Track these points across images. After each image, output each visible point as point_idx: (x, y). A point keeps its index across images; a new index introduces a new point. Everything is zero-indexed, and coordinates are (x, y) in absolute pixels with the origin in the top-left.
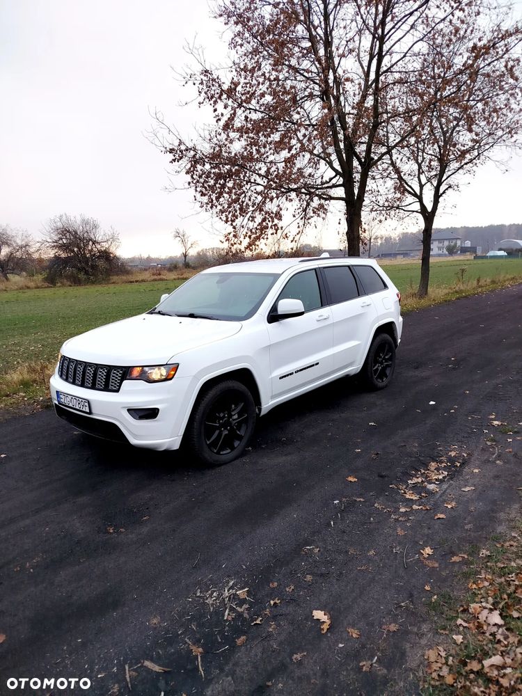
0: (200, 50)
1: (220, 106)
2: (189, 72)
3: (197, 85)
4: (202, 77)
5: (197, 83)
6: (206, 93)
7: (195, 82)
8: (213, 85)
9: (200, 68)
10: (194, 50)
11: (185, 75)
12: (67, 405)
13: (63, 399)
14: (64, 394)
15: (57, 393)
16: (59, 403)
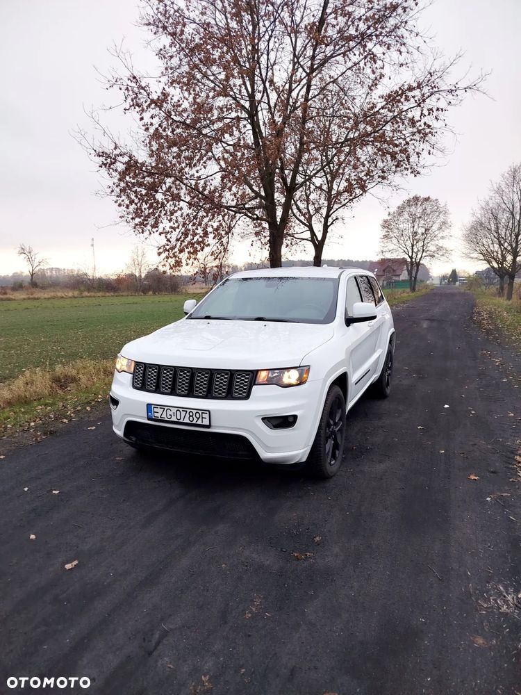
0: (127, 56)
1: (147, 116)
2: (116, 76)
3: (123, 90)
4: (129, 82)
5: (124, 87)
6: (132, 100)
7: (122, 86)
8: (140, 93)
9: (128, 74)
10: (121, 54)
11: (111, 78)
12: (166, 419)
13: (159, 413)
14: (162, 407)
15: (148, 407)
16: (148, 418)
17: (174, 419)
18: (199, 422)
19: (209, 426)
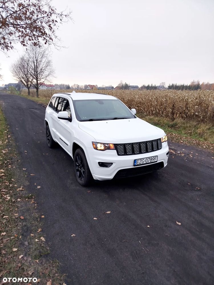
12: (142, 164)
13: (139, 162)
14: (141, 159)
15: (135, 161)
16: (134, 166)
17: (145, 163)
18: (154, 161)
19: (157, 162)
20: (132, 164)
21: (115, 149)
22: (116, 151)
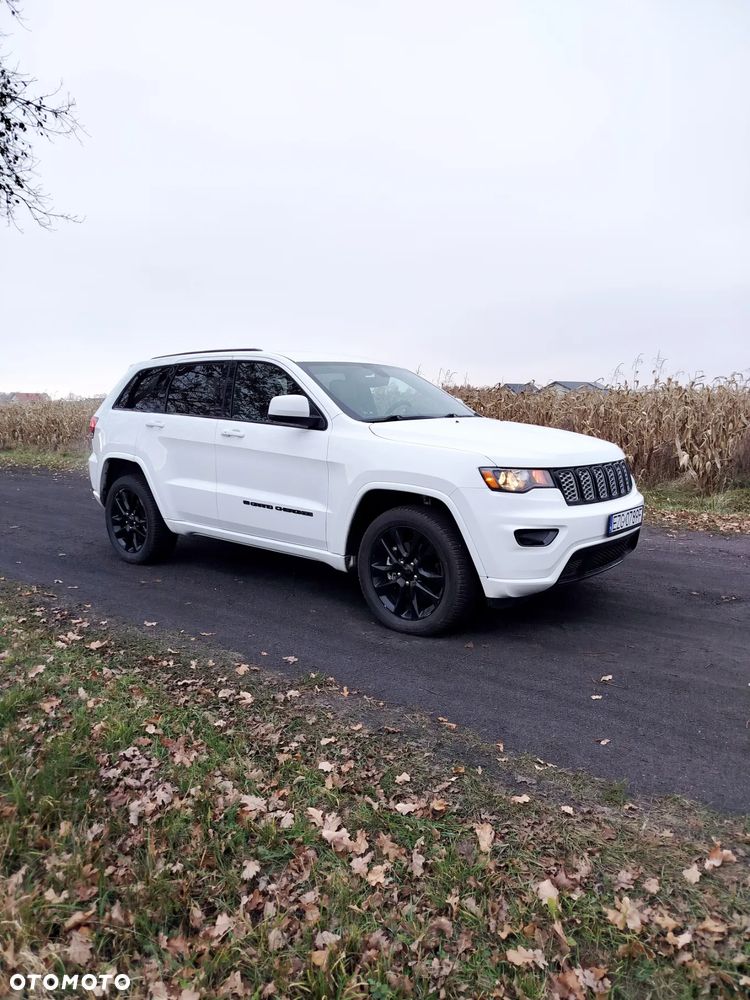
13: (617, 524)
15: (610, 519)
16: (608, 534)
20: (602, 531)
21: (553, 485)
22: (558, 490)
